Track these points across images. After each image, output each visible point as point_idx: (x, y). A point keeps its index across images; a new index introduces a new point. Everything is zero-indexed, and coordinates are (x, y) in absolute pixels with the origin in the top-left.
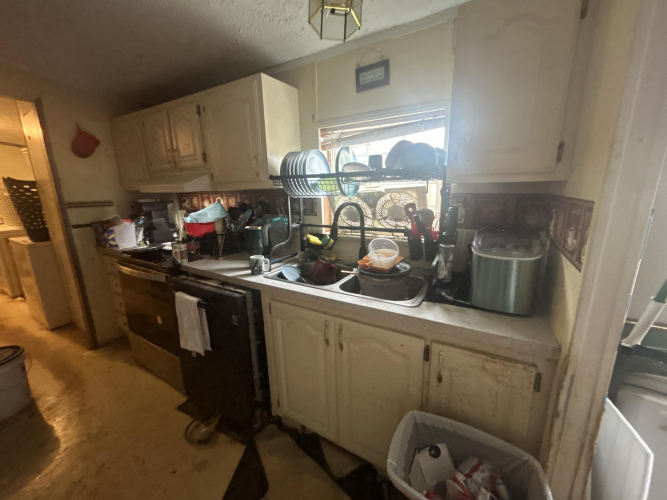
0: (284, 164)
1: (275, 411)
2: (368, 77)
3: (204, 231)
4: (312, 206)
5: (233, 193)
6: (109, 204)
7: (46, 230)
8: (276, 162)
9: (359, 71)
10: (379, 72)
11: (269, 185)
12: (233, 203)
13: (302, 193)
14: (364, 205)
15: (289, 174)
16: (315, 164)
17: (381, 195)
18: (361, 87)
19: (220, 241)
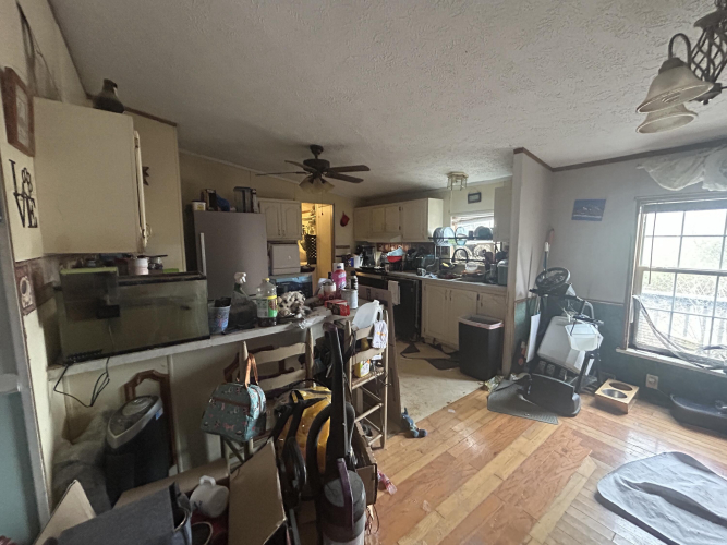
0: (435, 232)
1: (423, 335)
2: (472, 198)
3: (396, 260)
4: (446, 250)
5: (407, 244)
6: (348, 247)
7: (316, 259)
8: (431, 231)
9: (469, 195)
10: (477, 197)
11: (427, 240)
12: (407, 248)
13: (442, 244)
14: (467, 250)
15: (437, 236)
16: (448, 233)
17: (475, 246)
18: (469, 202)
19: (403, 264)
